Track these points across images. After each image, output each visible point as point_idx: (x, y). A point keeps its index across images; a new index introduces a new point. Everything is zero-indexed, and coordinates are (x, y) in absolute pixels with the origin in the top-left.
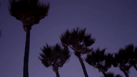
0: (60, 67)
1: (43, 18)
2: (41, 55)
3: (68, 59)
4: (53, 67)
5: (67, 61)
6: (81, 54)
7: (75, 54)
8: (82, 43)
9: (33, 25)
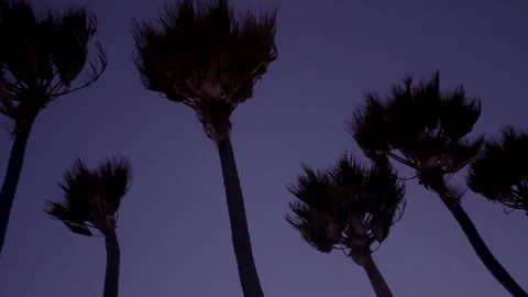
0: (380, 242)
1: (263, 70)
2: (297, 211)
3: (400, 205)
4: (348, 251)
5: (397, 212)
6: (445, 176)
7: (420, 183)
8: (437, 130)
9: (233, 109)
